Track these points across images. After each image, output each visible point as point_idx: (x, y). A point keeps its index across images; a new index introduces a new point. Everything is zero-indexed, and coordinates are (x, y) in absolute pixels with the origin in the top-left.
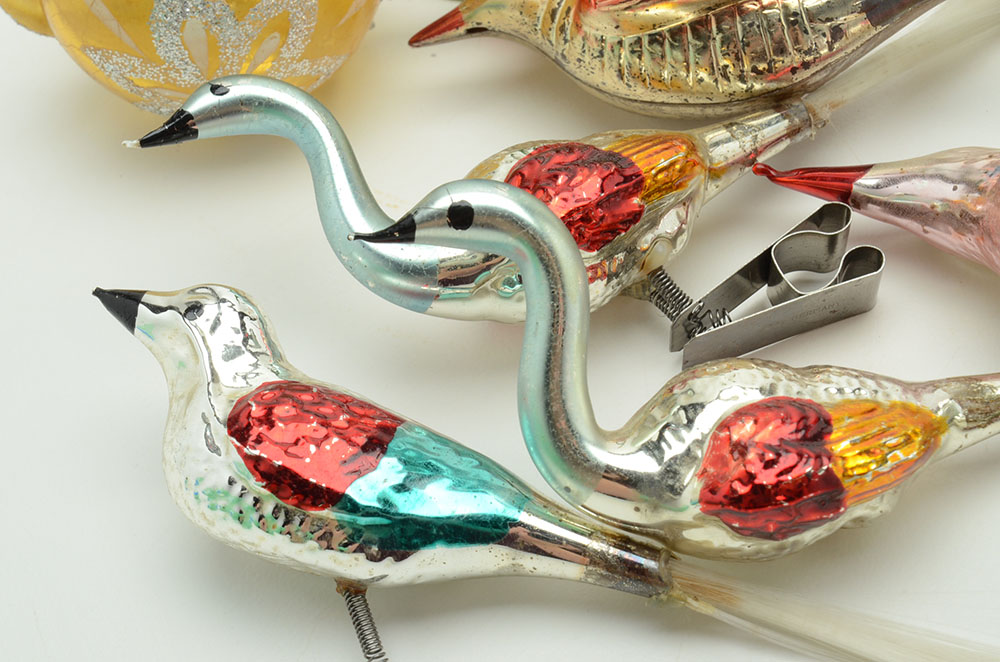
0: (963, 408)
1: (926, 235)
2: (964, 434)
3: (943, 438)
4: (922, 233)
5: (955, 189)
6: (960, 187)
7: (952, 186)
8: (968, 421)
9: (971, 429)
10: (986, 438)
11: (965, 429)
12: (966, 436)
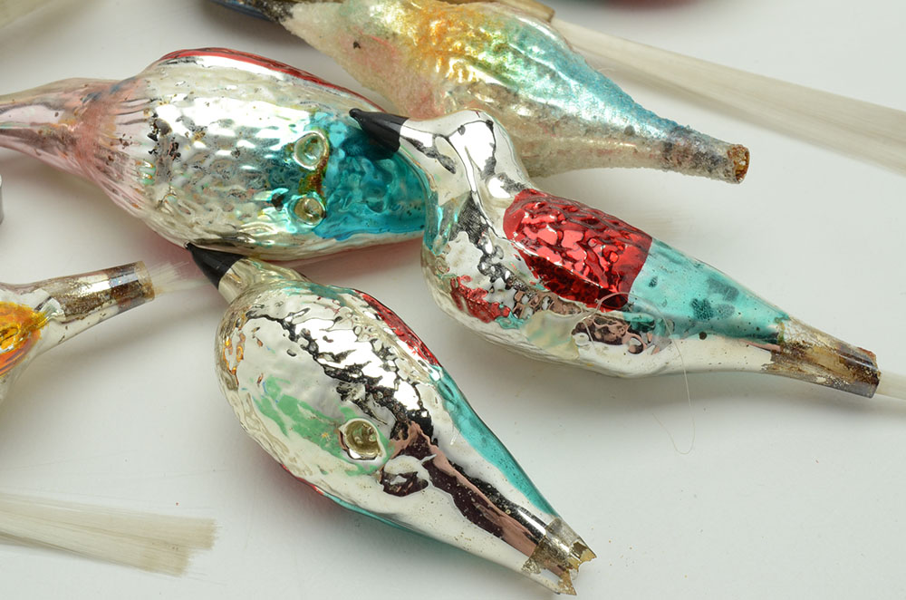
0: (61, 303)
1: (40, 157)
2: (65, 326)
3: (42, 332)
4: (36, 156)
5: (57, 115)
6: (61, 113)
7: (54, 112)
8: (67, 315)
9: (70, 322)
10: (86, 329)
11: (63, 323)
12: (66, 328)
